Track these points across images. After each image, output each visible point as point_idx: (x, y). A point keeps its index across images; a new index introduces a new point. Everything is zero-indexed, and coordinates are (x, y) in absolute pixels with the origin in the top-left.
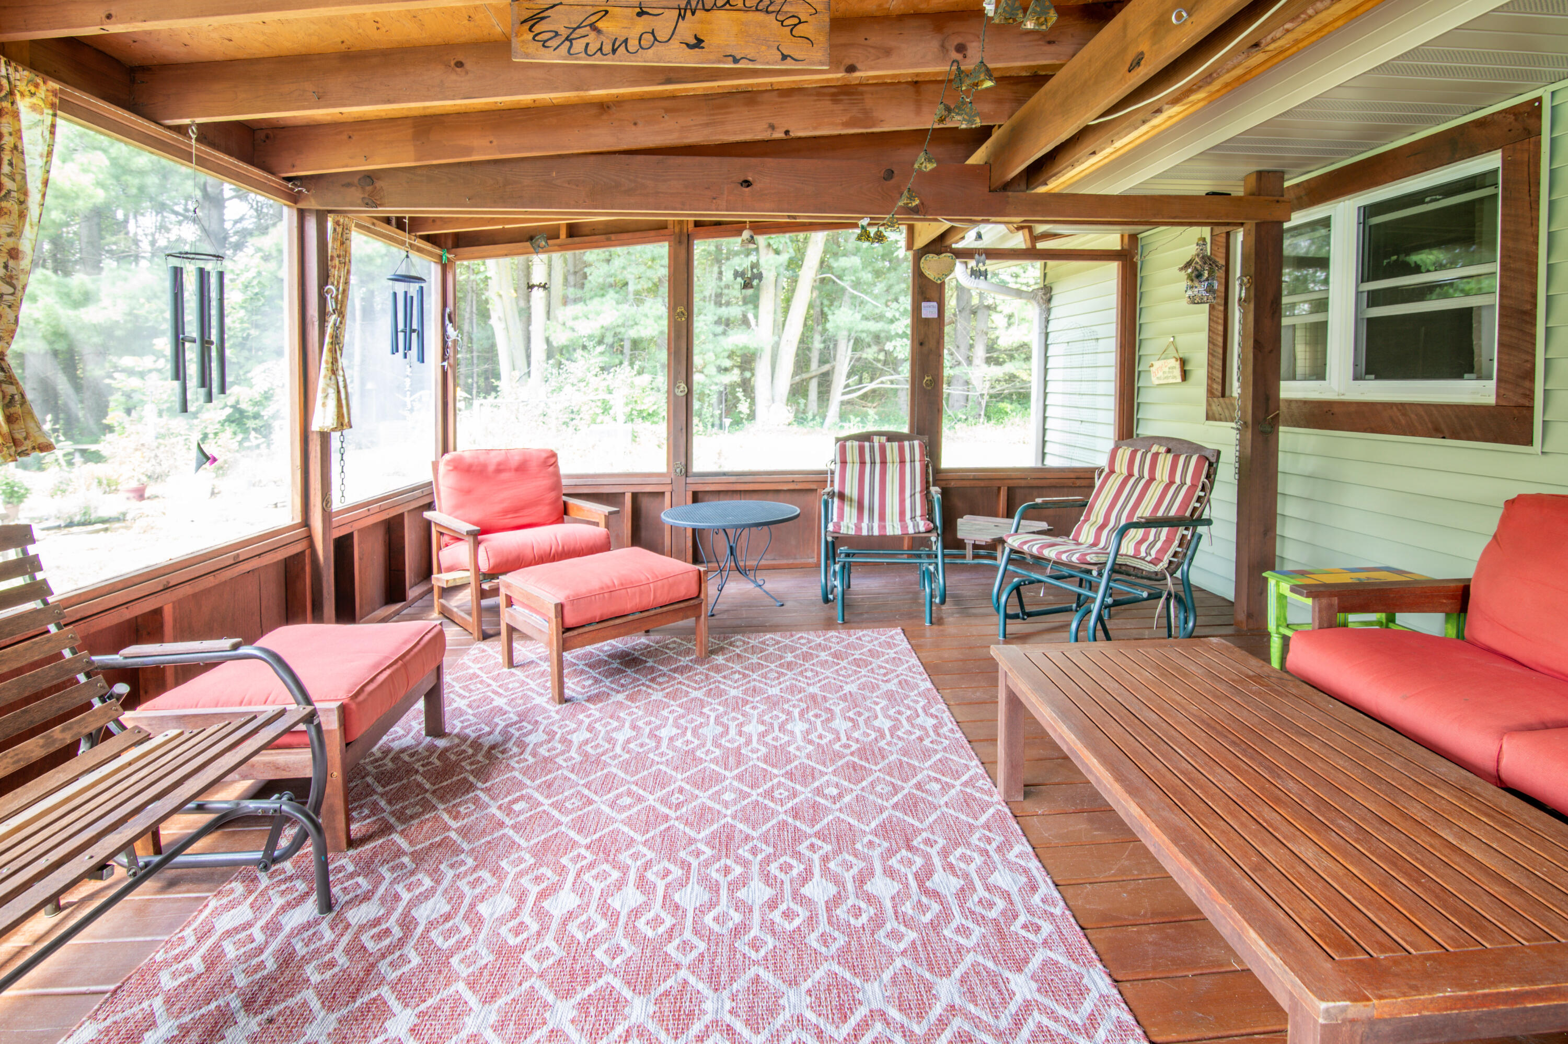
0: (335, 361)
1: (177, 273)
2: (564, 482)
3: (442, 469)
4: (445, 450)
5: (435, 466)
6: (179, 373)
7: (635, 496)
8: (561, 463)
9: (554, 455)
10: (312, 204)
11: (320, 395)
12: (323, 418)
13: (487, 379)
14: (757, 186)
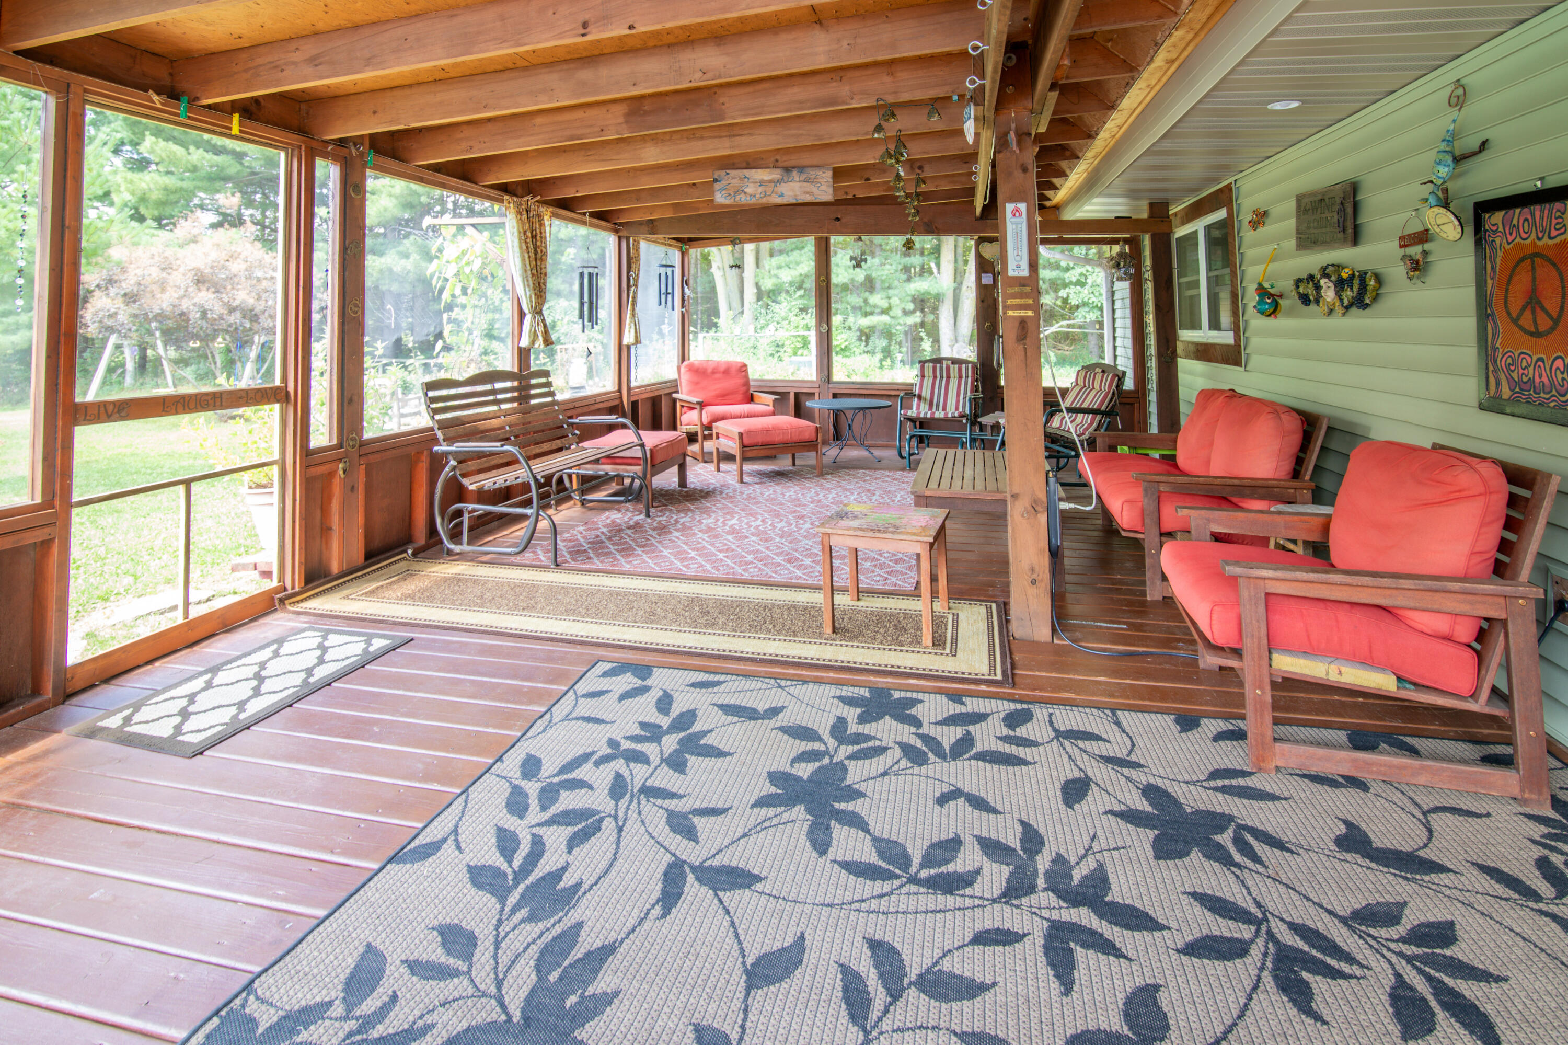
0: (634, 310)
1: (582, 274)
2: (752, 383)
3: (683, 370)
4: (683, 360)
5: (679, 368)
6: (581, 316)
7: (797, 395)
8: (750, 370)
9: (745, 366)
10: (624, 233)
11: (627, 327)
12: (628, 338)
13: (709, 316)
14: (843, 220)
